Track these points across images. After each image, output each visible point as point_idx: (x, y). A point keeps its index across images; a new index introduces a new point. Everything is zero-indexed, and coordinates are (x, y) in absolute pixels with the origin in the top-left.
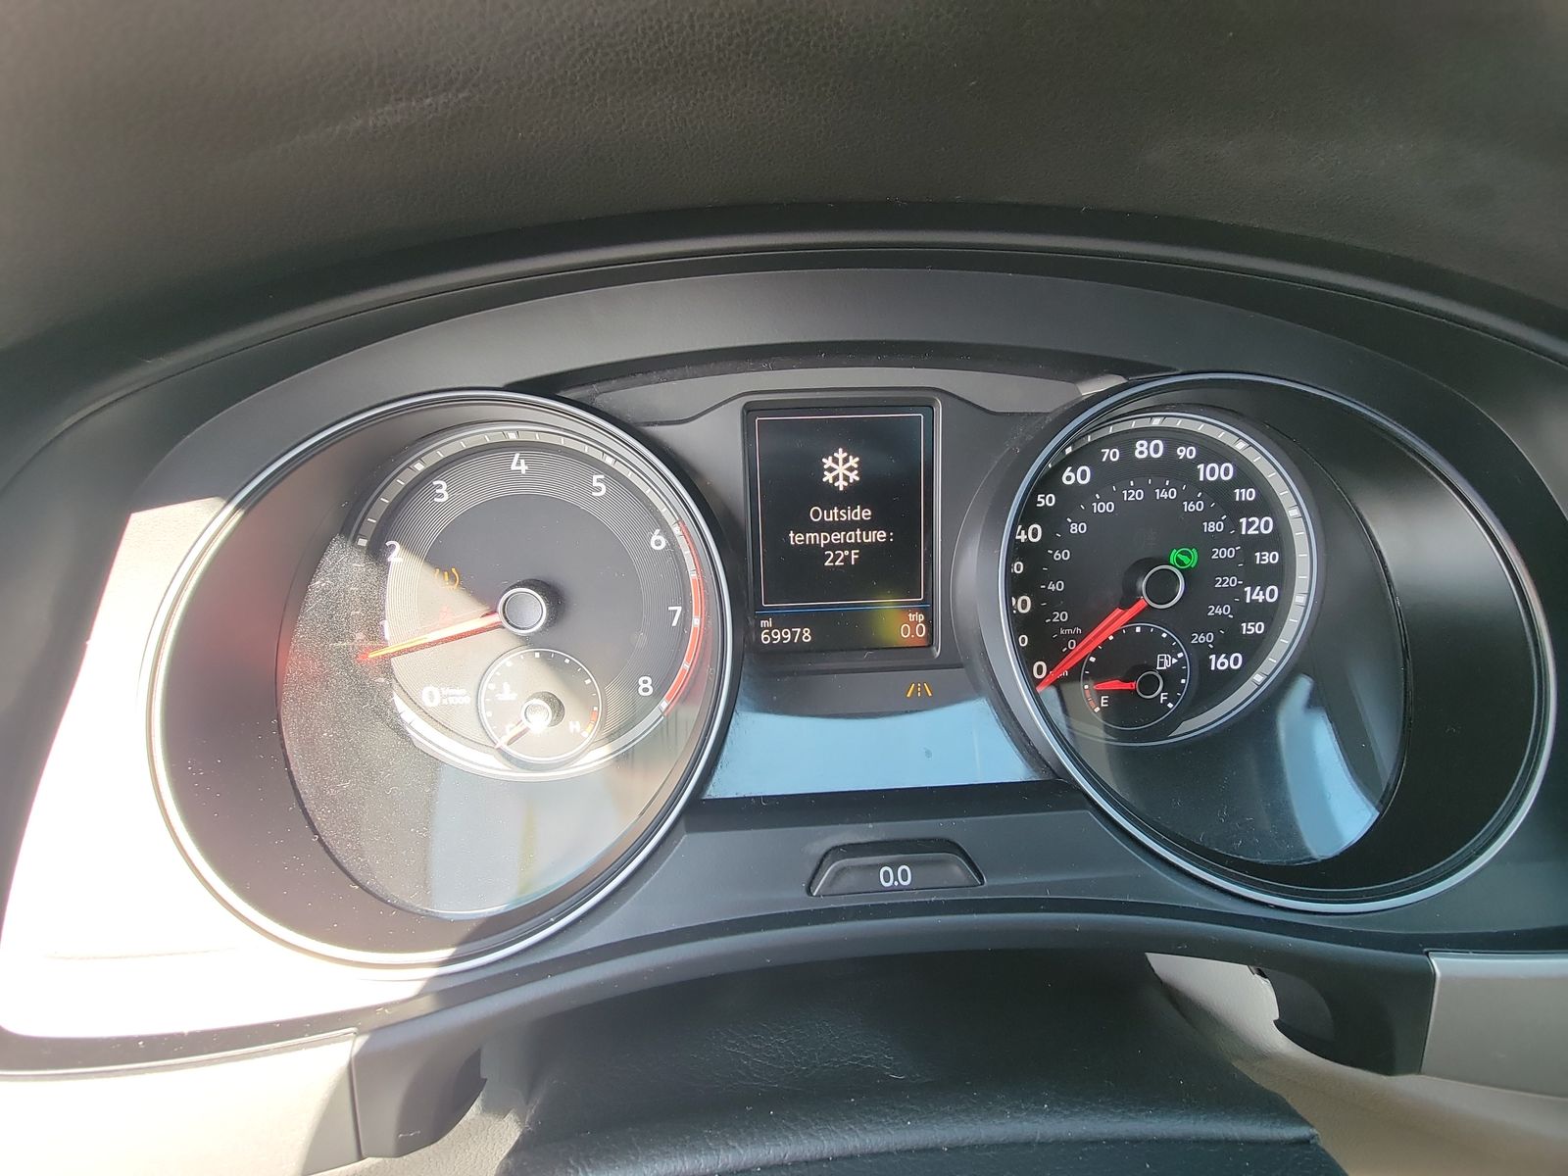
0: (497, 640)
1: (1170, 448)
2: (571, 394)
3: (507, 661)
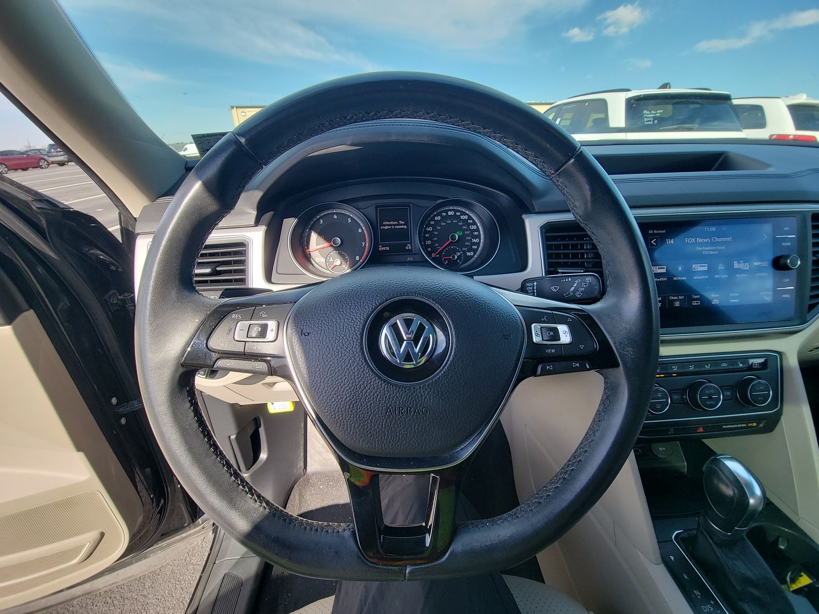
0: (331, 249)
1: (455, 213)
3: (332, 253)
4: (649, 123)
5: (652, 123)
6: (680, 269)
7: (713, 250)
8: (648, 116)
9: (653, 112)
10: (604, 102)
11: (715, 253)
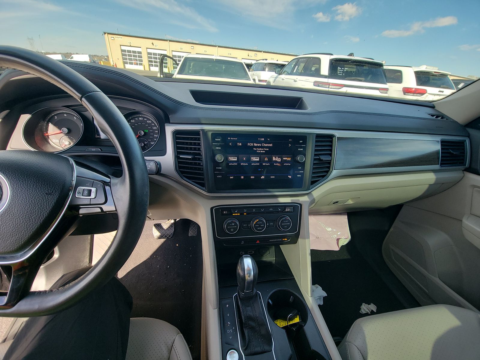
0: (62, 135)
1: (143, 119)
2: (70, 108)
3: (63, 137)
4: (340, 74)
5: (341, 75)
6: (244, 159)
7: (262, 150)
8: (340, 70)
9: (343, 69)
10: (319, 60)
11: (263, 152)
